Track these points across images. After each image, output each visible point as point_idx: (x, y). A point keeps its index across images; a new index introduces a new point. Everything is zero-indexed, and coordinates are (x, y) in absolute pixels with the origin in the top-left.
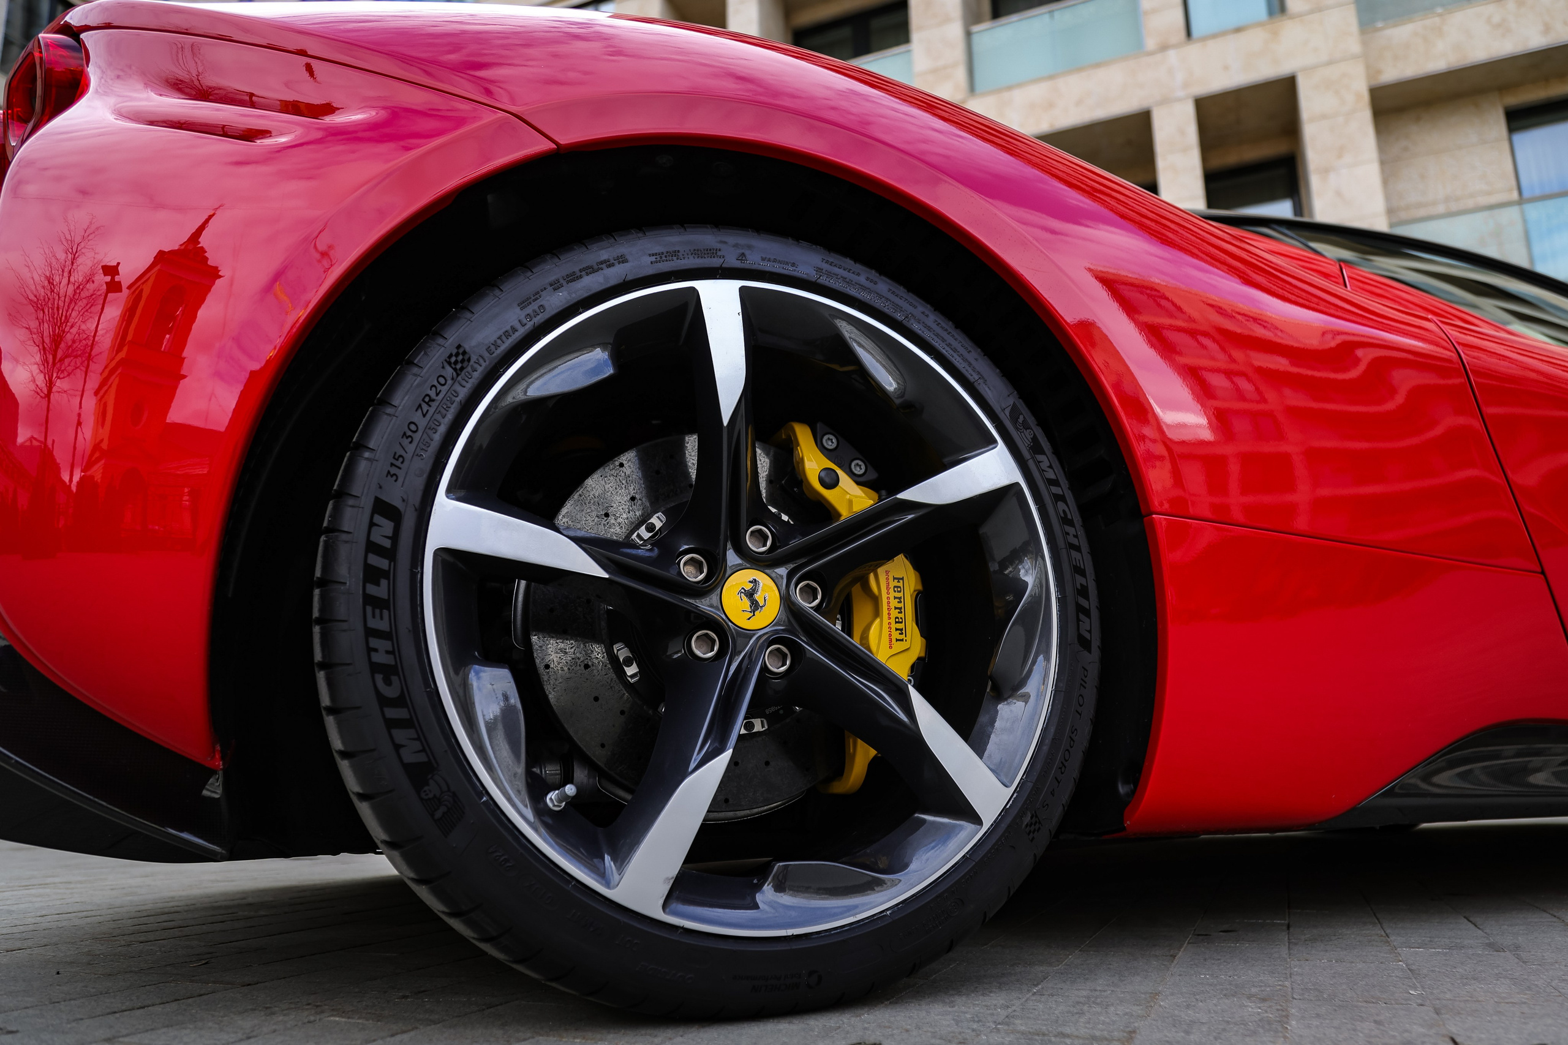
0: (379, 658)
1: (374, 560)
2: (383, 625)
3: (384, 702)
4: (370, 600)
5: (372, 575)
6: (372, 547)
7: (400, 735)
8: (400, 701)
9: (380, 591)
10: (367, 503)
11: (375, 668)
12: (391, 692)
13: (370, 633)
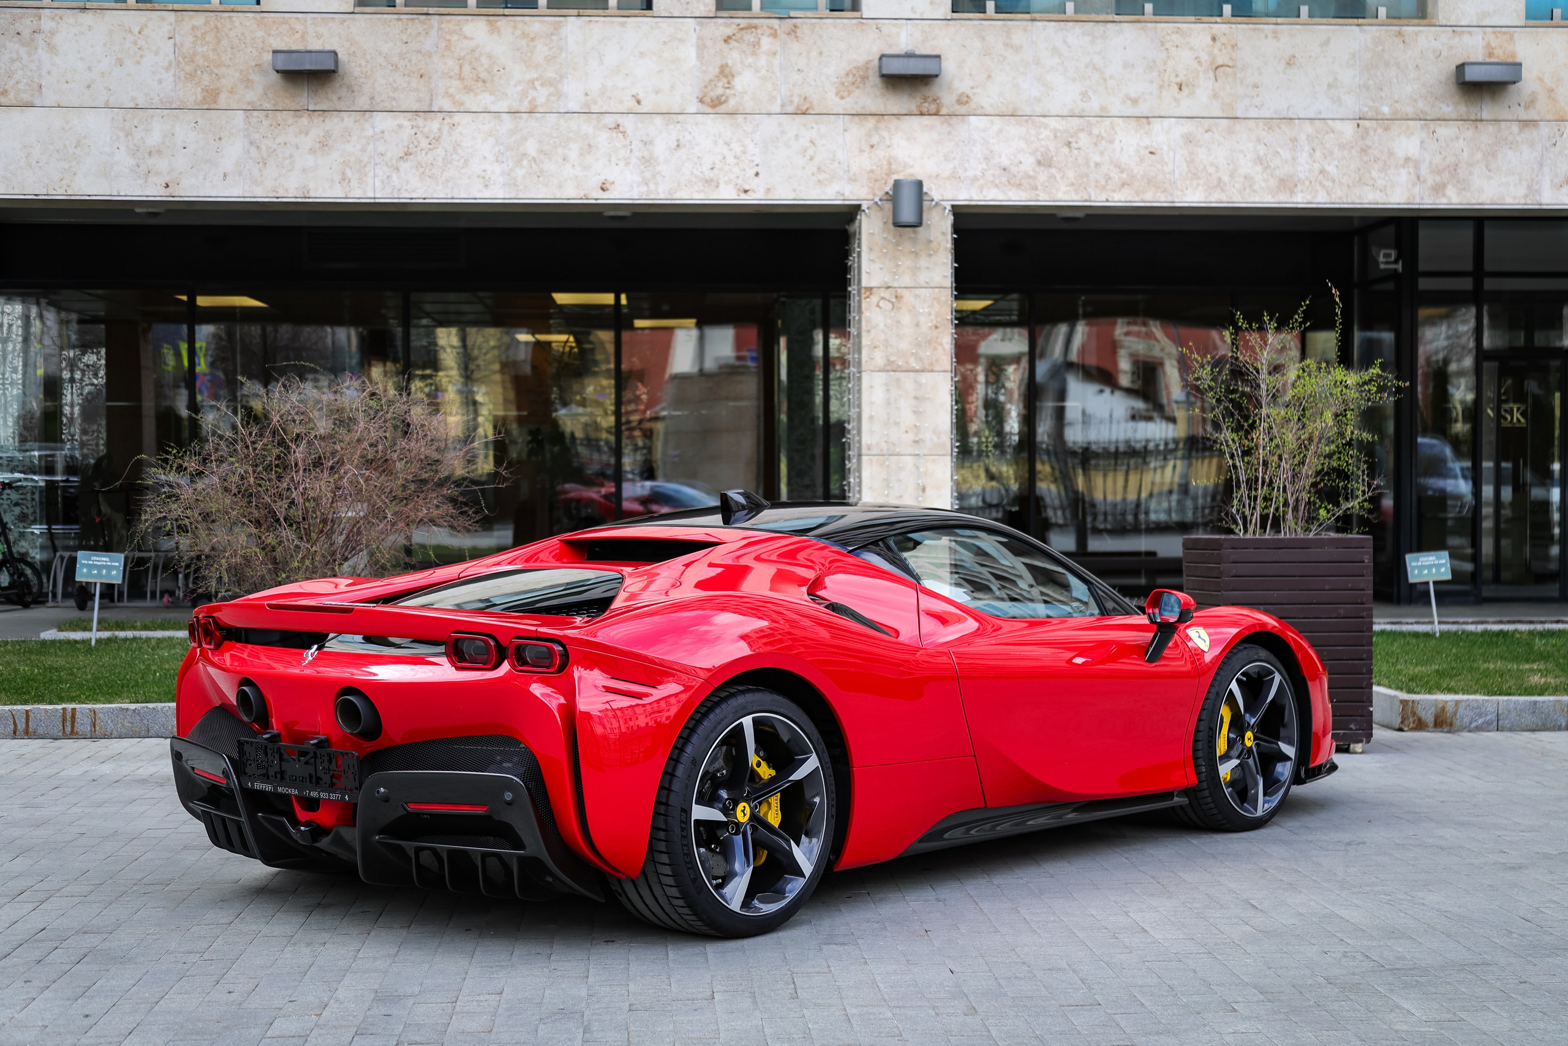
0: (685, 851)
1: (682, 825)
2: (686, 843)
3: (687, 863)
4: (682, 836)
5: (683, 829)
6: (682, 822)
7: (690, 871)
8: (690, 862)
9: (684, 834)
10: (679, 808)
11: (684, 854)
12: (688, 860)
13: (683, 845)
